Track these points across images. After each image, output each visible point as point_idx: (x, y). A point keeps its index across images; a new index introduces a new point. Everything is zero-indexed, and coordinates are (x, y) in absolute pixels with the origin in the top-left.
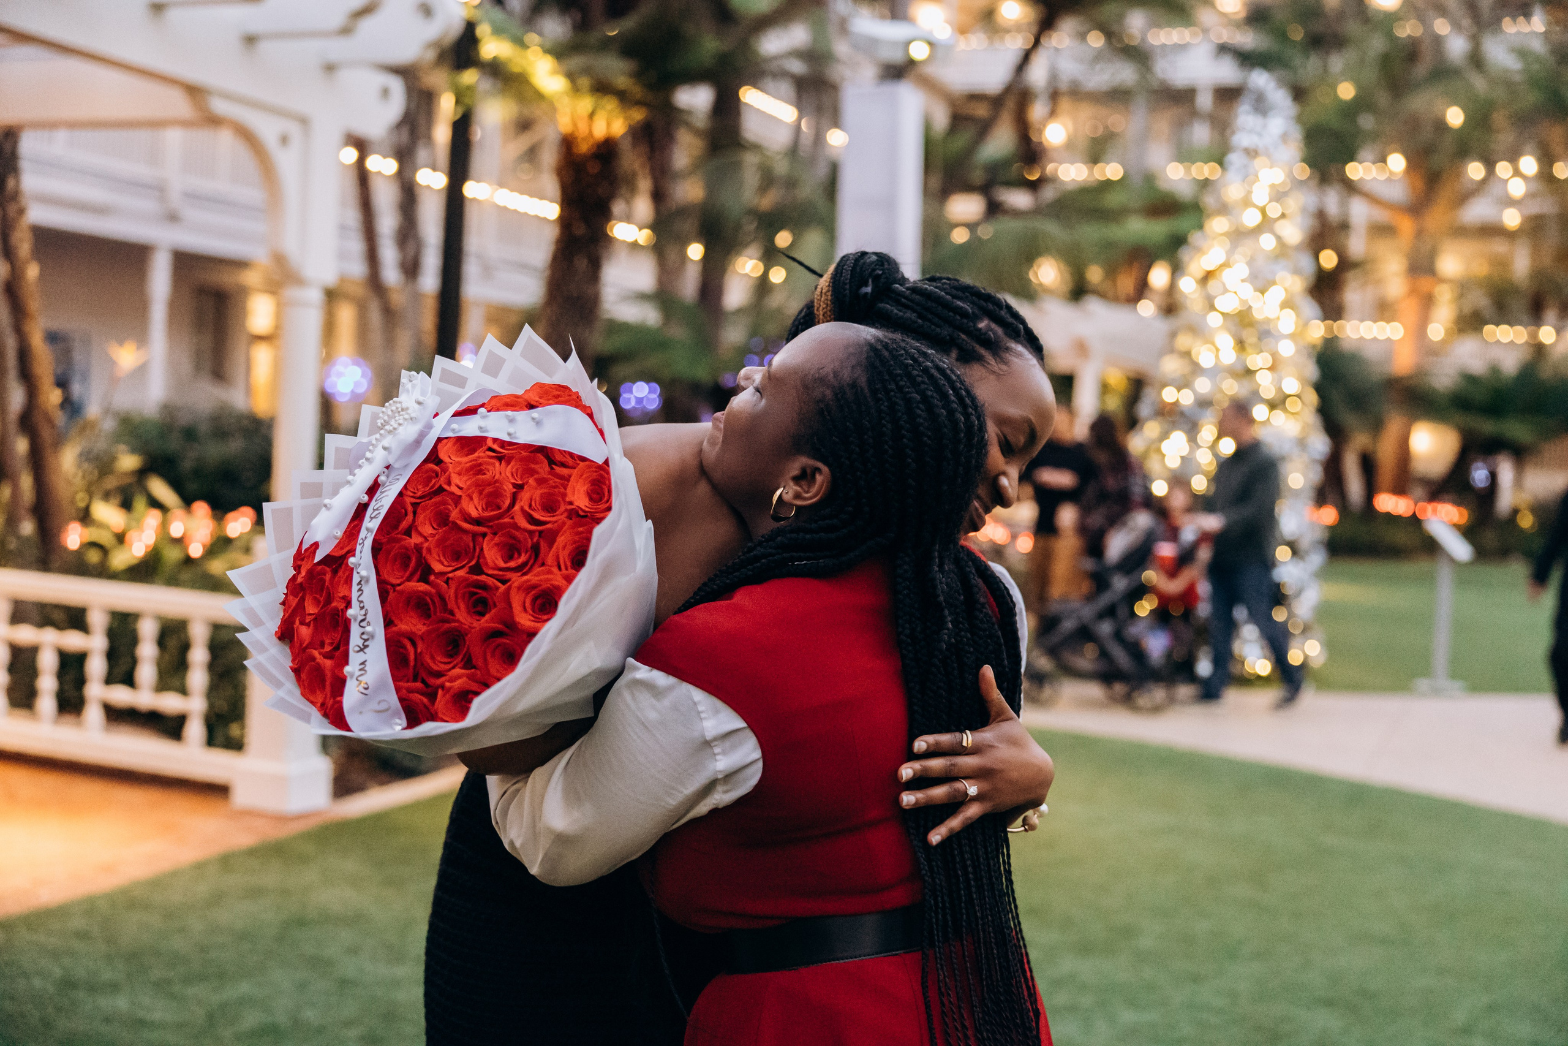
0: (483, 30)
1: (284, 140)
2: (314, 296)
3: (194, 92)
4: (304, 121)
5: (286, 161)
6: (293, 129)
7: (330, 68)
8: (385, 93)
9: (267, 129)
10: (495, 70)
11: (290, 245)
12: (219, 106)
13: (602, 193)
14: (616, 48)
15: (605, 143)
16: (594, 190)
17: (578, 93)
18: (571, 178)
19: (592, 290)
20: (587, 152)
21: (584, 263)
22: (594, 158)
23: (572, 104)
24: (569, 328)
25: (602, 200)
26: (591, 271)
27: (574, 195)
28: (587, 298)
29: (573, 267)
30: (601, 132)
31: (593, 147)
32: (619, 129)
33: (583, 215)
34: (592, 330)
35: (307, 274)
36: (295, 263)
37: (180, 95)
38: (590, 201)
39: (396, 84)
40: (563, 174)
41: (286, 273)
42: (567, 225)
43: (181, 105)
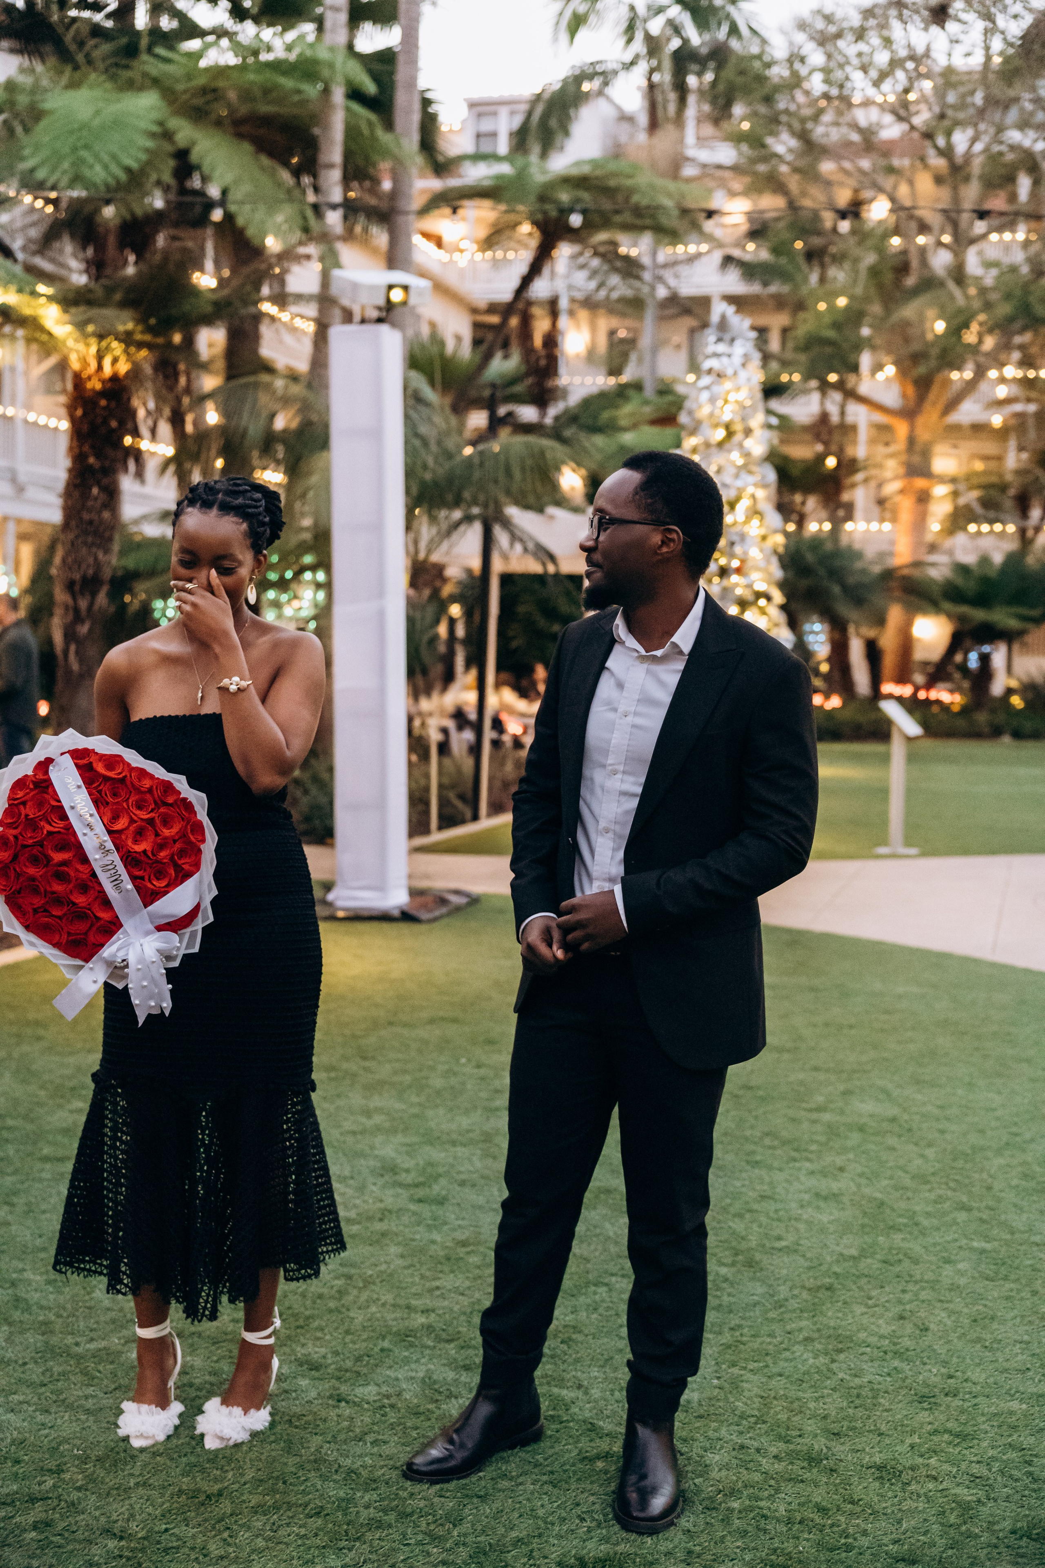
13: (114, 424)
14: (118, 296)
15: (115, 378)
16: (105, 422)
17: (85, 336)
18: (79, 412)
19: (106, 515)
20: (98, 386)
21: (95, 491)
22: (103, 394)
23: (81, 347)
24: (84, 550)
25: (113, 431)
26: (103, 497)
27: (85, 428)
28: (101, 522)
29: (85, 495)
30: (108, 370)
31: (103, 382)
32: (123, 367)
33: (93, 447)
34: (107, 551)
38: (103, 431)
40: (71, 409)
42: (78, 456)
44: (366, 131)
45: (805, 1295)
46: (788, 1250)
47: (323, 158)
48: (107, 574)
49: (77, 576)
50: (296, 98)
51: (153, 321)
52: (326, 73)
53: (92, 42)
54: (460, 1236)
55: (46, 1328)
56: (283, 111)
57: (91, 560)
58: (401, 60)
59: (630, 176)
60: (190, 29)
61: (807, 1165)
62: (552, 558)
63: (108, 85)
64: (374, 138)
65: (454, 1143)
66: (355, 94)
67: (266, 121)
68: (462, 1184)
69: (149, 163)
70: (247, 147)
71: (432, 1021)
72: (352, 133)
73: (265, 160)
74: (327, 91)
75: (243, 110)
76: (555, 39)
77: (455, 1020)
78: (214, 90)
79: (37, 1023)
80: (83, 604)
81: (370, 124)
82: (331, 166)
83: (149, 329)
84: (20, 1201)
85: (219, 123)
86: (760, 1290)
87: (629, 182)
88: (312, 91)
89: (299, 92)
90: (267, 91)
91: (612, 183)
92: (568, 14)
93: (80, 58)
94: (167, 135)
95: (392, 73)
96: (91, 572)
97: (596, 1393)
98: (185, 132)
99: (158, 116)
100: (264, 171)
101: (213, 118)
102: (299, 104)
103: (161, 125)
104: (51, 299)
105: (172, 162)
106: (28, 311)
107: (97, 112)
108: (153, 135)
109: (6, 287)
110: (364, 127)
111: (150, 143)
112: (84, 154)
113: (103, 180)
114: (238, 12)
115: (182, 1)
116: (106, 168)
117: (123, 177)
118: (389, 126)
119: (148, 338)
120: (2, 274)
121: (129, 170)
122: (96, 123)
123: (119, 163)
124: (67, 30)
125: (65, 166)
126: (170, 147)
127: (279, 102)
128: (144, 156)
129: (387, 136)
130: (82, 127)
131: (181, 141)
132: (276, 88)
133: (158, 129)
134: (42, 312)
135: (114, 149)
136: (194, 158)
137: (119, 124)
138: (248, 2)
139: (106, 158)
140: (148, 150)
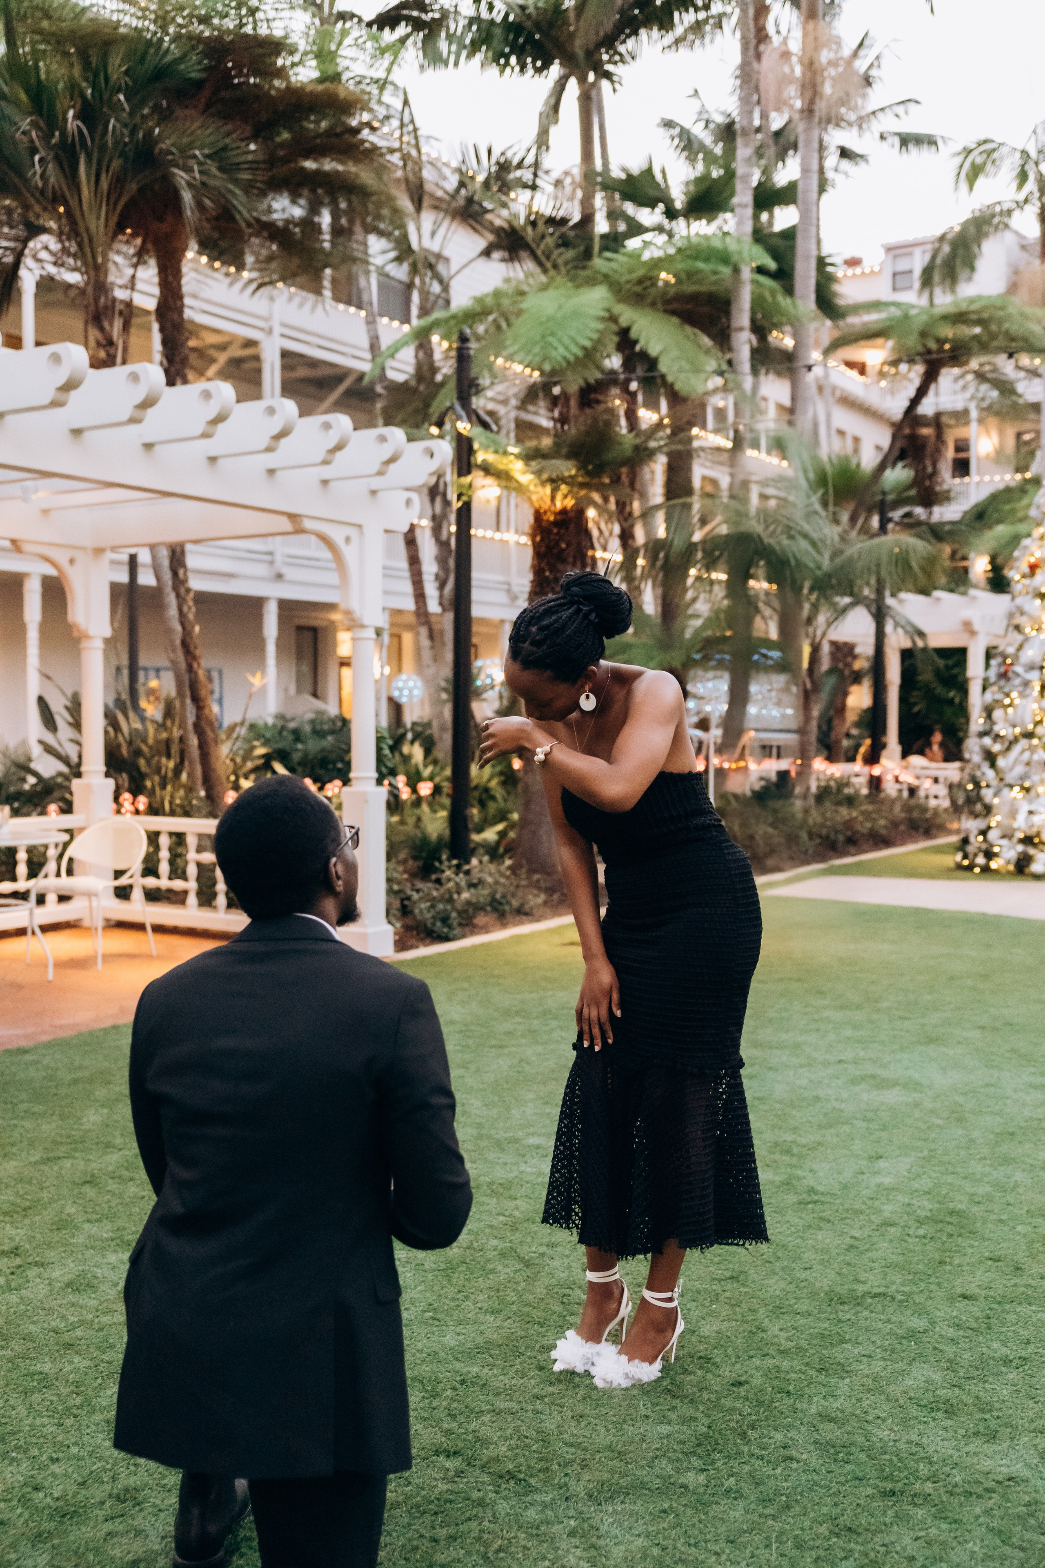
0: (476, 446)
1: (348, 540)
2: (371, 634)
3: (293, 517)
4: (360, 526)
5: (349, 553)
6: (353, 532)
7: (374, 492)
8: (408, 502)
9: (337, 534)
10: (487, 469)
11: (354, 605)
12: (308, 524)
13: (563, 545)
14: (564, 451)
15: (564, 511)
16: (557, 544)
17: (543, 483)
18: (538, 539)
20: (552, 518)
22: (556, 523)
23: (540, 489)
27: (543, 549)
30: (559, 505)
31: (556, 514)
32: (570, 503)
33: (548, 563)
35: (366, 622)
36: (357, 614)
37: (284, 520)
38: (555, 551)
39: (415, 496)
40: (533, 536)
41: (353, 620)
42: (538, 571)
43: (285, 524)
44: (769, 299)
45: (992, 1136)
46: (992, 1113)
47: (735, 324)
50: (714, 278)
51: (589, 467)
52: (735, 258)
53: (556, 252)
54: (758, 1095)
55: (480, 1126)
56: (704, 289)
58: (799, 237)
59: (1002, 308)
60: (637, 229)
61: (1033, 1070)
63: (570, 284)
64: (776, 304)
65: (771, 1048)
66: (762, 270)
67: (694, 298)
68: (771, 1069)
69: (599, 341)
70: (675, 320)
71: (781, 980)
72: (757, 303)
73: (689, 329)
74: (736, 270)
75: (673, 291)
76: (956, 188)
77: (799, 980)
78: (651, 278)
79: (499, 976)
81: (773, 293)
82: (741, 329)
83: (588, 473)
84: (473, 1067)
85: (653, 304)
86: (960, 1132)
87: (1001, 313)
88: (726, 271)
89: (715, 273)
90: (691, 275)
91: (985, 315)
92: (967, 165)
93: (549, 265)
94: (613, 319)
95: (792, 248)
97: (821, 1174)
98: (627, 315)
99: (606, 305)
100: (688, 338)
101: (649, 300)
102: (715, 283)
103: (608, 310)
104: (517, 456)
105: (616, 339)
106: (501, 467)
107: (560, 307)
108: (602, 319)
109: (486, 448)
110: (767, 295)
111: (600, 326)
112: (551, 339)
113: (565, 358)
114: (671, 214)
115: (629, 208)
116: (567, 348)
117: (580, 353)
118: (789, 291)
119: (587, 480)
120: (483, 440)
121: (584, 348)
122: (559, 315)
123: (576, 343)
124: (538, 246)
125: (537, 349)
126: (615, 328)
127: (700, 282)
128: (595, 336)
129: (788, 300)
130: (549, 319)
131: (624, 322)
132: (698, 272)
133: (606, 315)
134: (511, 466)
135: (573, 333)
136: (633, 334)
137: (575, 314)
138: (678, 205)
139: (566, 341)
140: (598, 331)
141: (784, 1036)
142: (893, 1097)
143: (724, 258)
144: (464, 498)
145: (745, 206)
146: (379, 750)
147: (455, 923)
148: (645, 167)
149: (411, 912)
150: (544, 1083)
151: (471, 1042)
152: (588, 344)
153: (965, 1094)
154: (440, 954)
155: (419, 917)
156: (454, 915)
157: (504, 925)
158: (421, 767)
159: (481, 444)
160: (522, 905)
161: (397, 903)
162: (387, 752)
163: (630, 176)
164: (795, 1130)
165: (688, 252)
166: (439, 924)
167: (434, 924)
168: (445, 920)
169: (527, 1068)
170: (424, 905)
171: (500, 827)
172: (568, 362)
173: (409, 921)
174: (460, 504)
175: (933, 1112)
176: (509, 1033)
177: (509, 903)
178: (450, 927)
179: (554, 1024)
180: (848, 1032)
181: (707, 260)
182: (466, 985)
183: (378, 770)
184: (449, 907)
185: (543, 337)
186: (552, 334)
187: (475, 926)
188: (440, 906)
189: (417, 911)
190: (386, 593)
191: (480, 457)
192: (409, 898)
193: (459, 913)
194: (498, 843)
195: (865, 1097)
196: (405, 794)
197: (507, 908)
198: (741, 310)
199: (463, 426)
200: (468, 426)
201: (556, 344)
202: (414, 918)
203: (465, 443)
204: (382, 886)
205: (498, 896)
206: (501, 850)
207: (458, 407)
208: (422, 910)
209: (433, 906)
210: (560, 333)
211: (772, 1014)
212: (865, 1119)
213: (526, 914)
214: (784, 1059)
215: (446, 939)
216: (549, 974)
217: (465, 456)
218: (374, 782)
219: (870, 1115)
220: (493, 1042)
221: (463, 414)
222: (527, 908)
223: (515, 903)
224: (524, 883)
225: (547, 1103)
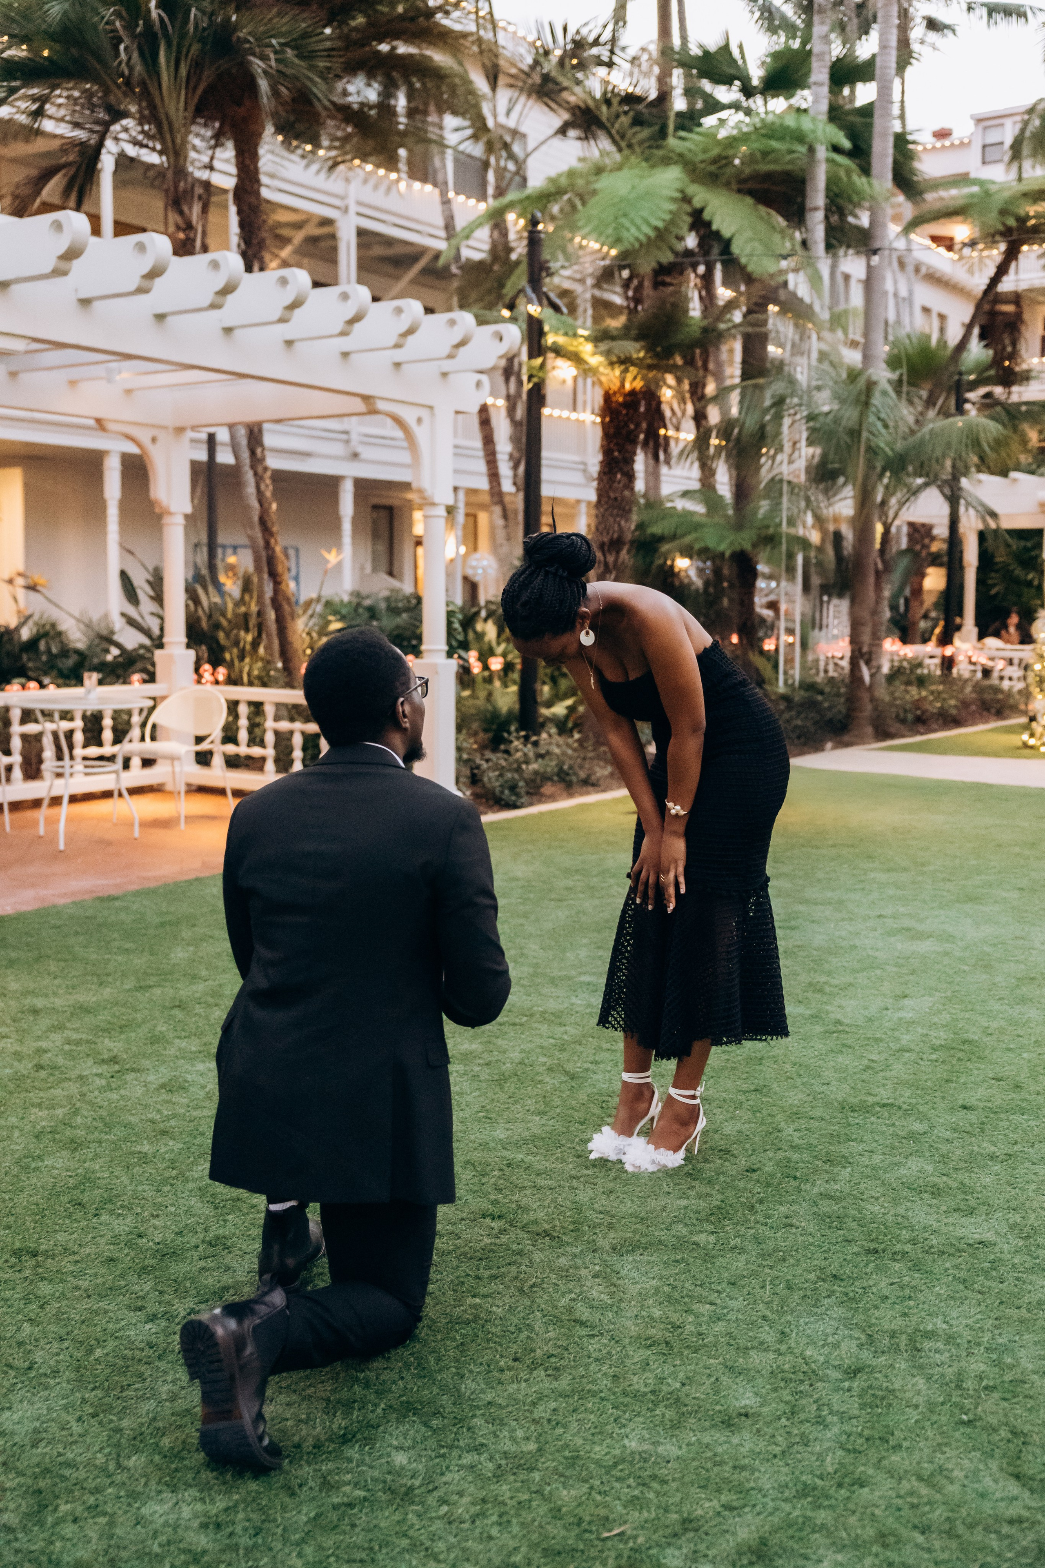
0: (546, 328)
1: (419, 421)
2: (442, 512)
3: (366, 398)
4: (431, 408)
5: (421, 434)
6: (424, 413)
7: (445, 375)
8: (478, 384)
9: (409, 415)
10: (558, 351)
11: (426, 484)
12: (381, 405)
13: (632, 426)
14: (634, 332)
15: (633, 392)
16: (625, 425)
17: (612, 364)
18: (607, 419)
19: (627, 493)
20: (621, 399)
21: (619, 476)
22: (625, 405)
23: (607, 371)
24: (611, 520)
25: (630, 432)
26: (625, 480)
27: (612, 431)
28: (623, 498)
29: (612, 481)
30: (628, 387)
31: (626, 395)
32: (639, 384)
33: (617, 444)
34: (627, 520)
35: (437, 500)
36: (429, 493)
37: (358, 400)
38: (624, 432)
39: (484, 378)
40: (603, 417)
41: (425, 498)
42: (607, 451)
43: (359, 405)
44: (845, 178)
45: (1012, 981)
46: (1016, 961)
47: (809, 204)
48: (628, 536)
49: (606, 539)
50: (788, 157)
51: (659, 349)
52: (811, 137)
53: (630, 132)
56: (778, 168)
57: (616, 528)
58: (877, 113)
60: (713, 106)
62: (994, 515)
63: (644, 164)
64: (851, 183)
66: (836, 149)
67: (768, 177)
69: (672, 222)
70: (749, 200)
71: (834, 846)
72: (832, 180)
73: (763, 210)
74: (811, 150)
75: (747, 171)
78: (726, 158)
79: (562, 840)
80: (611, 559)
81: (848, 171)
82: (816, 209)
83: (657, 356)
85: (727, 185)
88: (802, 149)
89: (791, 152)
90: (765, 154)
93: (623, 144)
94: (686, 199)
95: (869, 126)
96: (616, 536)
98: (701, 195)
99: (678, 185)
100: (761, 218)
101: (724, 179)
102: (791, 162)
103: (682, 191)
104: (587, 339)
105: (689, 220)
106: (571, 349)
107: (633, 188)
108: (674, 200)
109: (556, 331)
110: (842, 174)
111: (673, 207)
112: (623, 220)
113: (637, 239)
114: (748, 91)
115: (706, 85)
116: (639, 229)
117: (652, 234)
118: (866, 170)
119: (655, 362)
120: (554, 322)
121: (656, 229)
122: (633, 195)
123: (648, 224)
124: (613, 124)
125: (610, 231)
126: (688, 208)
127: (776, 161)
128: (668, 217)
129: (864, 179)
130: (622, 200)
131: (697, 203)
132: (774, 151)
133: (679, 195)
134: (581, 348)
135: (645, 214)
136: (706, 216)
137: (649, 195)
138: (755, 82)
139: (639, 221)
140: (671, 212)
141: (829, 894)
142: (925, 947)
143: (799, 137)
144: (535, 380)
145: (821, 84)
146: (449, 624)
147: (523, 791)
148: (722, 43)
149: (481, 781)
150: (599, 932)
151: (532, 896)
152: (660, 224)
153: (995, 945)
154: (507, 821)
155: (488, 785)
156: (521, 784)
157: (571, 795)
158: (494, 644)
159: (551, 327)
160: (589, 776)
161: (468, 772)
162: (457, 625)
163: (706, 53)
164: (829, 973)
165: (763, 131)
166: (507, 792)
167: (502, 792)
168: (513, 788)
169: (584, 919)
170: (493, 774)
171: (569, 702)
172: (641, 245)
173: (479, 790)
174: (531, 385)
175: (961, 960)
176: (568, 889)
177: (576, 774)
178: (518, 795)
179: (612, 881)
180: (891, 892)
181: (781, 138)
182: (530, 847)
183: (449, 643)
184: (516, 776)
185: (616, 218)
186: (625, 215)
187: (542, 795)
188: (509, 775)
189: (486, 779)
190: (456, 471)
191: (550, 339)
192: (478, 767)
193: (528, 783)
194: (567, 717)
195: (899, 946)
196: (476, 668)
197: (574, 779)
198: (816, 191)
199: (534, 309)
200: (539, 309)
201: (627, 223)
202: (484, 786)
203: (536, 327)
204: (452, 754)
205: (566, 767)
206: (570, 725)
207: (529, 290)
208: (491, 778)
209: (501, 775)
210: (632, 214)
211: (820, 875)
212: (897, 965)
213: (593, 785)
214: (827, 913)
215: (515, 806)
216: (611, 839)
217: (536, 338)
218: (444, 654)
219: (901, 961)
220: (553, 896)
221: (533, 296)
222: (593, 778)
223: (582, 775)
224: (590, 755)
225: (599, 948)
